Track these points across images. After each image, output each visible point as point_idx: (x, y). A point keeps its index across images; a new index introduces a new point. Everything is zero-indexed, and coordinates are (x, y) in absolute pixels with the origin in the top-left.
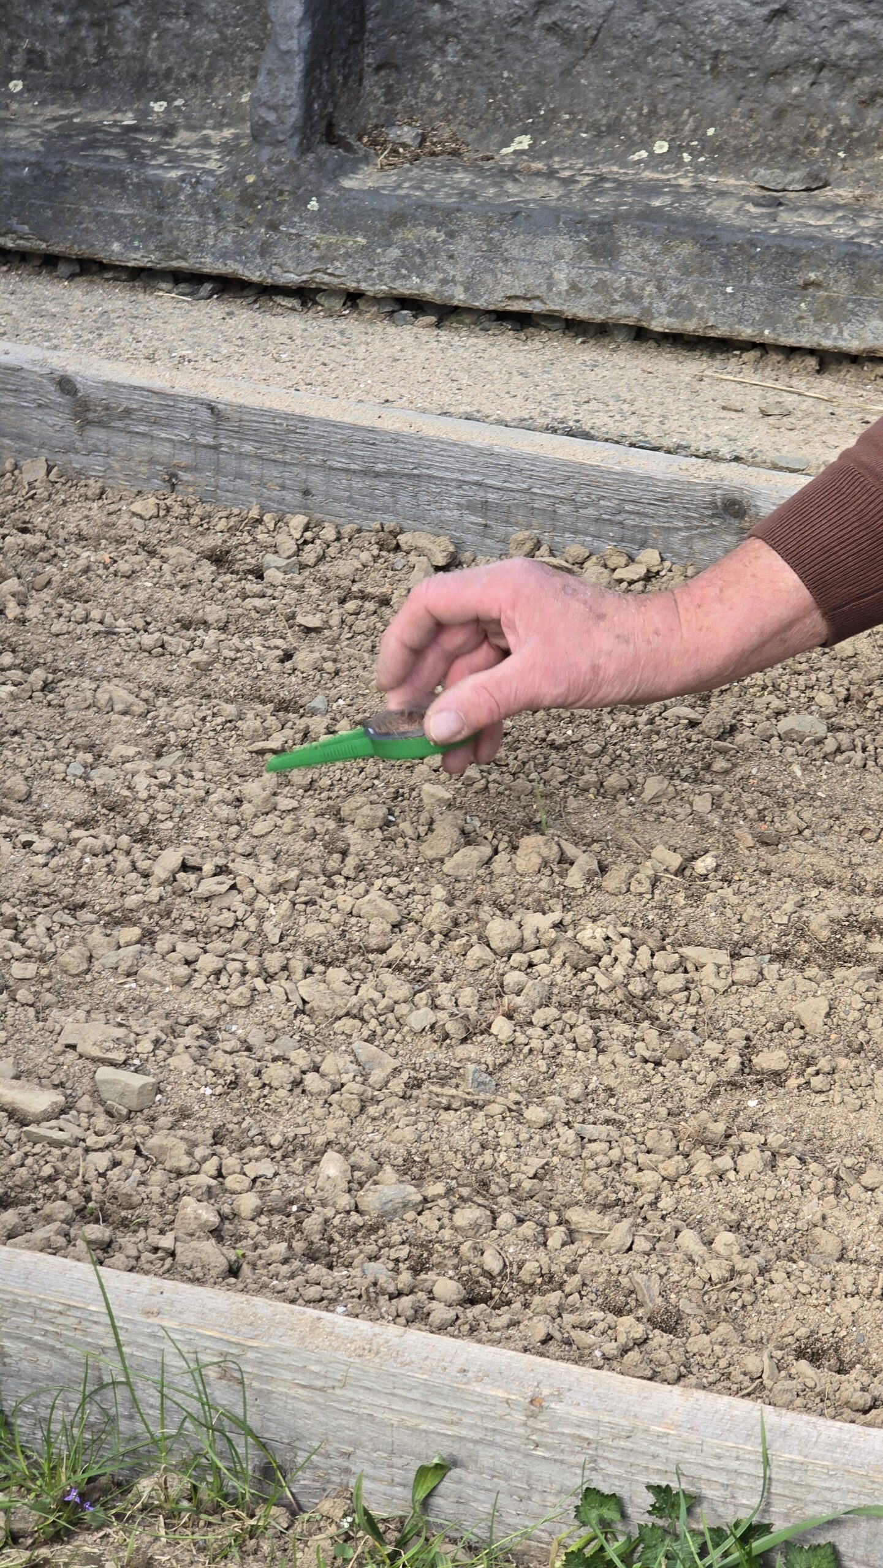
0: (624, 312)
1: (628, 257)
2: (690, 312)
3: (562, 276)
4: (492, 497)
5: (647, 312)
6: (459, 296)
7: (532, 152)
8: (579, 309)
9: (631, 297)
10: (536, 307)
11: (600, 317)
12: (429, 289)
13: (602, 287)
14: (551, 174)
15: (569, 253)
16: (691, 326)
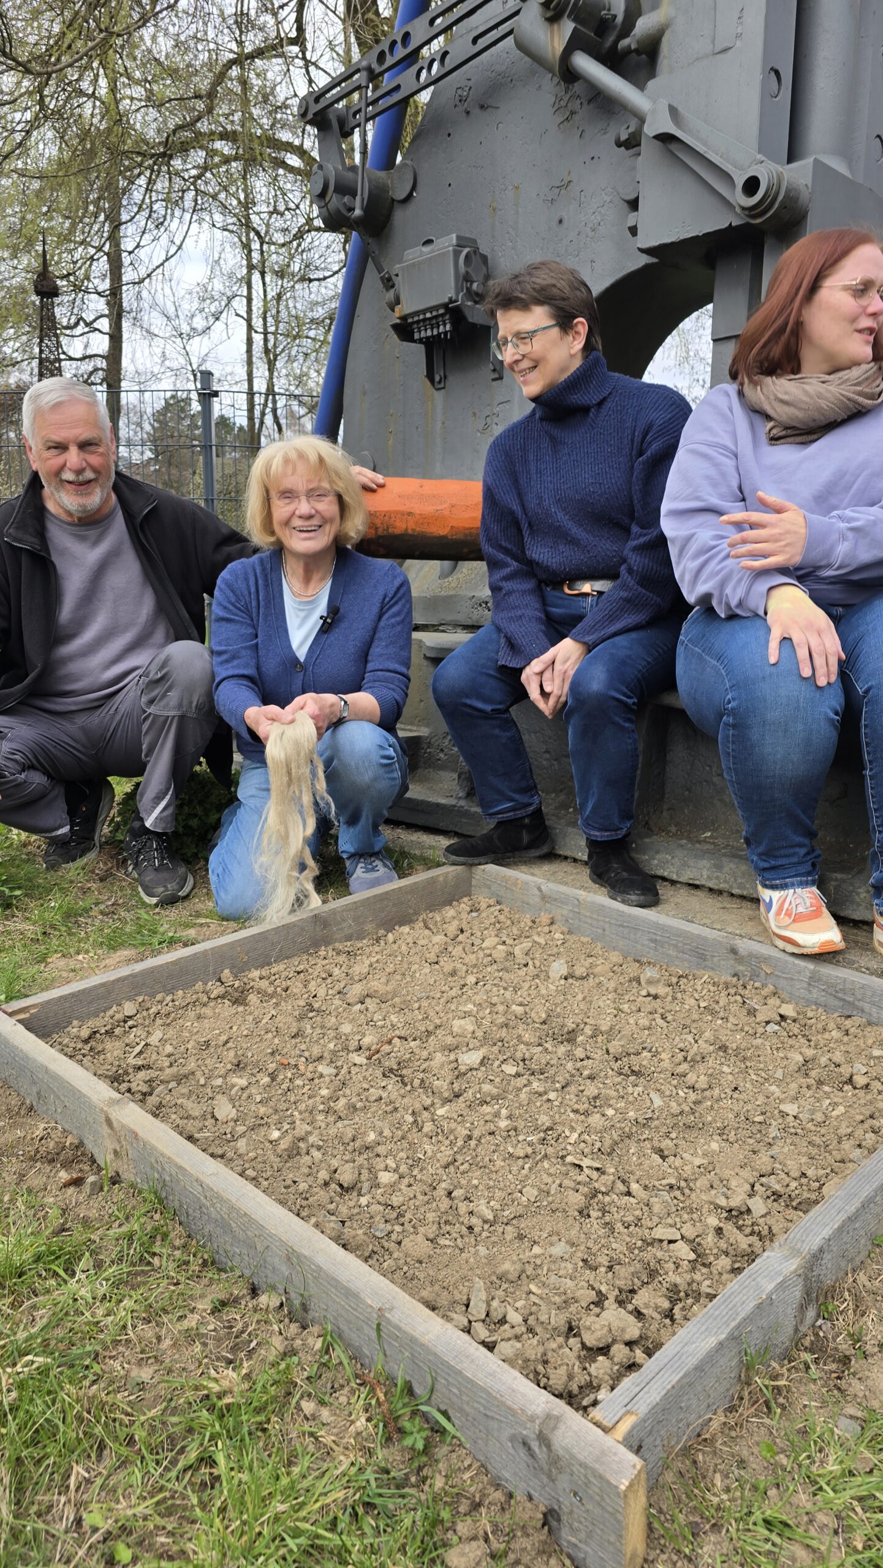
0: (722, 886)
1: (726, 869)
2: (745, 888)
3: (705, 873)
4: (658, 938)
5: (731, 887)
6: (675, 877)
7: (710, 837)
8: (711, 884)
9: (725, 881)
10: (697, 882)
11: (716, 887)
12: (665, 874)
13: (717, 878)
14: (713, 843)
15: (708, 865)
16: (745, 893)
